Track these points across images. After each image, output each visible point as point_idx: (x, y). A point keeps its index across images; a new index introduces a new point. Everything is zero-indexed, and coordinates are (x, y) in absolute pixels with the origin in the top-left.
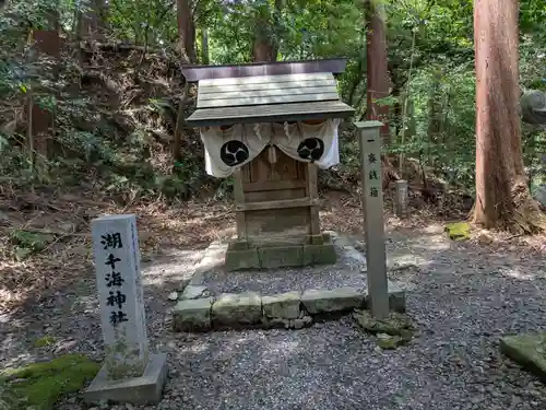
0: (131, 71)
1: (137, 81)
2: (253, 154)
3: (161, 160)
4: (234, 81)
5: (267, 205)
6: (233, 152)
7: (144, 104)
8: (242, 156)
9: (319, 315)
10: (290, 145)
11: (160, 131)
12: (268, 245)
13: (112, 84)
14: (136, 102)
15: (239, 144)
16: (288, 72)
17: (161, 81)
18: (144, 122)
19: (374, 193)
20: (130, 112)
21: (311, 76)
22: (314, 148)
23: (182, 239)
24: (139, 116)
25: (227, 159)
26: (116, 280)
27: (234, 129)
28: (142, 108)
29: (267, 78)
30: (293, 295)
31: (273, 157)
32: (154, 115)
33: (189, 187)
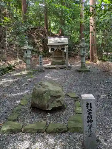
0: (36, 33)
1: (37, 35)
2: (55, 50)
3: (41, 50)
4: (53, 39)
5: (57, 56)
6: (52, 49)
7: (38, 39)
8: (54, 50)
9: (61, 68)
10: (60, 48)
11: (41, 44)
12: (57, 62)
13: (33, 35)
14: (37, 39)
15: (53, 48)
16: (61, 38)
17: (41, 35)
18: (38, 43)
19: (67, 54)
20: (36, 41)
21: (64, 38)
22: (63, 49)
23: (45, 62)
24: (38, 42)
25: (52, 50)
26: (41, 61)
27: (53, 46)
28: (38, 40)
29: (58, 39)
30: (58, 66)
31: (58, 50)
32: (40, 42)
33: (46, 55)
